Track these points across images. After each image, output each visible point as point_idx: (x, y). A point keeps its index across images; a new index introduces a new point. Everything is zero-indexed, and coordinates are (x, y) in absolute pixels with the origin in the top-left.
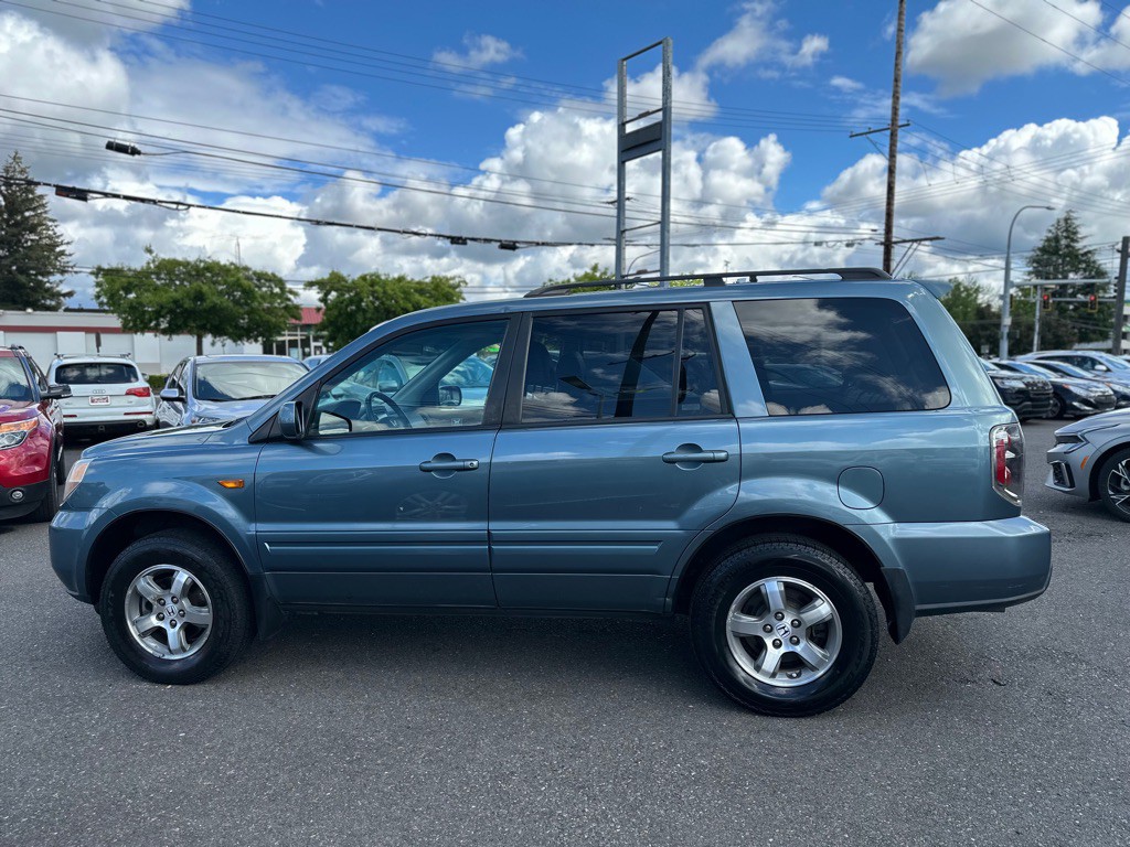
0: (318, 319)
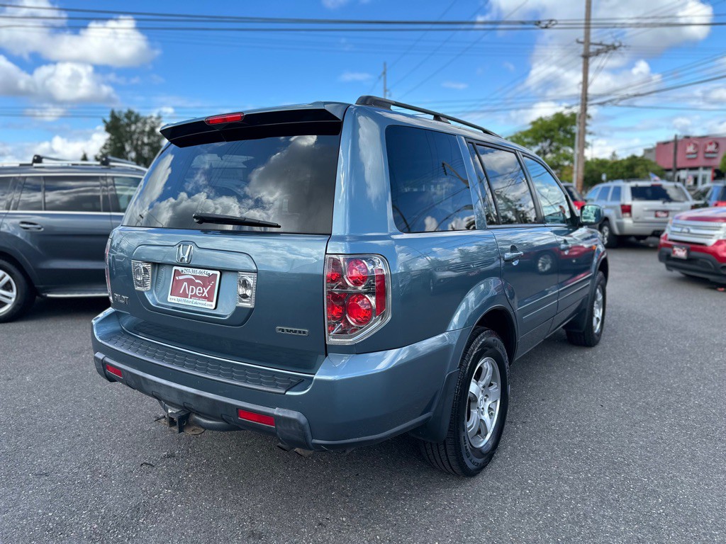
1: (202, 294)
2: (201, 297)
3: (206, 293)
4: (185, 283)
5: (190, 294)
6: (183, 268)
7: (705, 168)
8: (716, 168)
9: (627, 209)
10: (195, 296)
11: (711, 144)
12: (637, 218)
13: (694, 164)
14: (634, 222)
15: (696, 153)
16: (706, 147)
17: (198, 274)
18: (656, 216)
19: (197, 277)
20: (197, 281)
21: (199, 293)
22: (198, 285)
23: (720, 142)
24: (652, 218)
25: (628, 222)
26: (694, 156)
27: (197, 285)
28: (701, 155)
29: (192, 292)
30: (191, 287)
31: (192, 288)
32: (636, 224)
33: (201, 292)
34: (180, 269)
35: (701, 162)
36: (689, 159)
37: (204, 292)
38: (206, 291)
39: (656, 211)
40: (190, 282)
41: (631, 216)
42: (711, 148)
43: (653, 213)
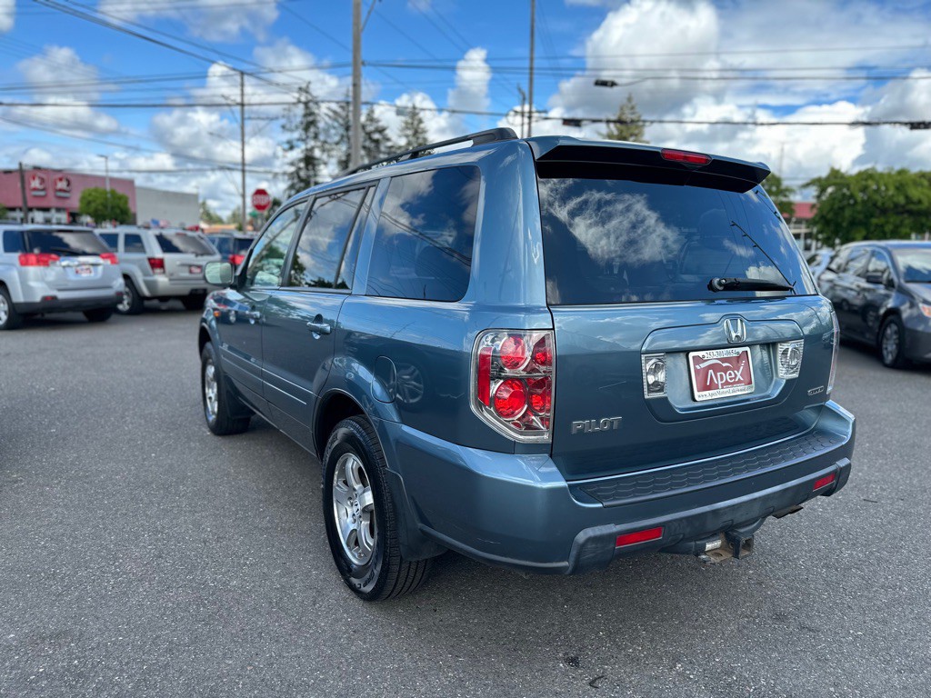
0: (810, 215)
1: (735, 378)
2: (735, 383)
3: (739, 376)
4: (711, 371)
5: (720, 383)
6: (703, 353)
7: (59, 210)
8: (72, 211)
9: (157, 264)
10: (727, 383)
11: (61, 179)
12: (172, 275)
13: (44, 204)
14: (170, 280)
15: (44, 190)
16: (56, 184)
17: (725, 356)
18: (191, 272)
19: (724, 360)
20: (724, 365)
21: (731, 379)
22: (727, 369)
23: (72, 179)
24: (186, 274)
25: (162, 280)
26: (42, 193)
27: (725, 370)
28: (51, 192)
29: (722, 379)
30: (719, 374)
31: (721, 376)
32: (172, 282)
33: (733, 376)
34: (700, 354)
35: (53, 202)
36: (36, 197)
37: (736, 375)
38: (738, 374)
39: (190, 266)
40: (715, 367)
41: (164, 272)
42: (62, 185)
43: (187, 269)
